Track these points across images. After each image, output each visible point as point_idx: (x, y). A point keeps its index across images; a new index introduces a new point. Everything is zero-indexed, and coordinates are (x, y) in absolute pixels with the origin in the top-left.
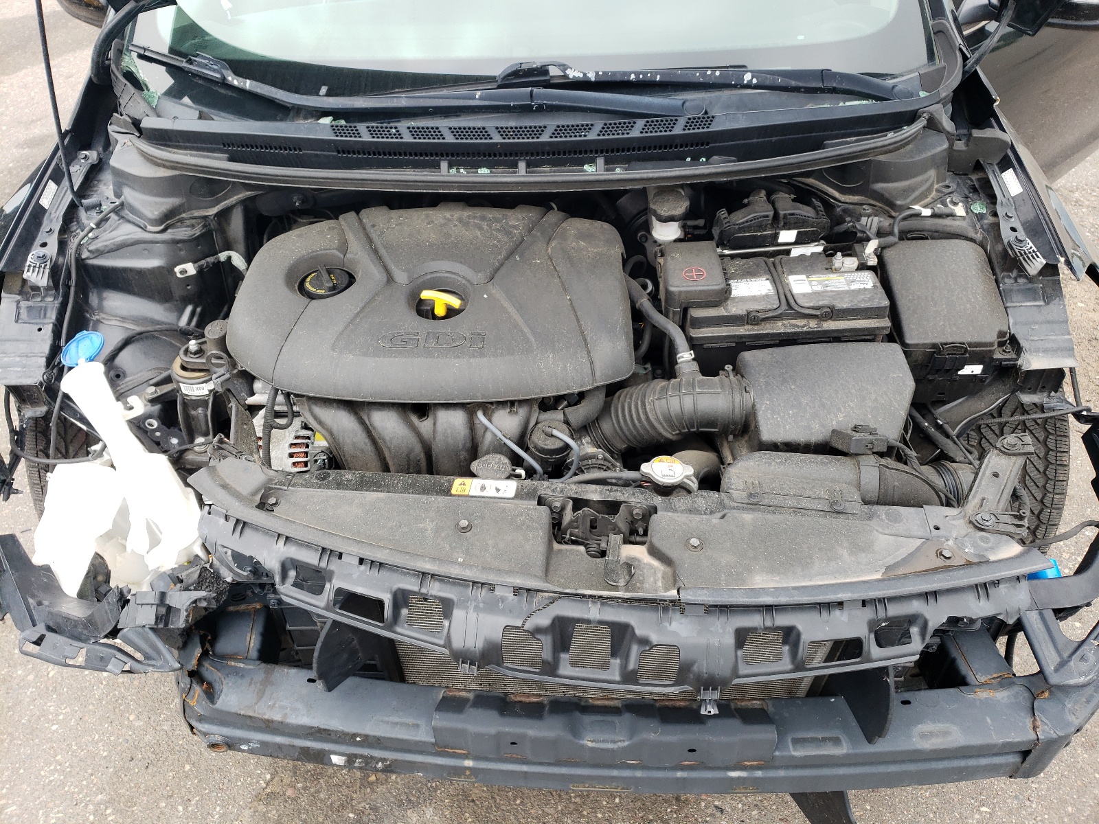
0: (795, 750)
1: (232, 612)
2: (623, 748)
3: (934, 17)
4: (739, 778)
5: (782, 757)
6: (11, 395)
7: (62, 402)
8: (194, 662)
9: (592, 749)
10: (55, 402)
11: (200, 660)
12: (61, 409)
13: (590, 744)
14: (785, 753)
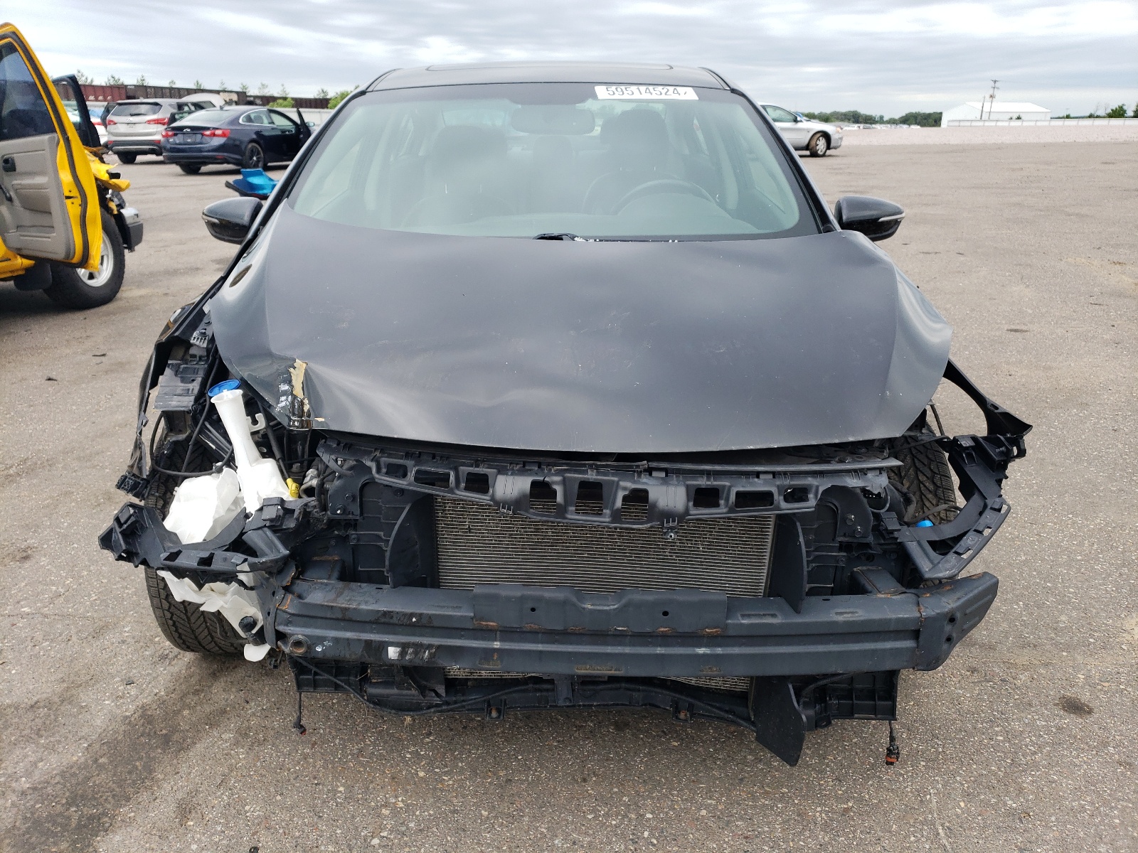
0: (743, 619)
1: (316, 561)
2: (614, 609)
3: (823, 225)
4: (704, 655)
5: (734, 624)
6: (163, 418)
7: (201, 428)
8: (289, 579)
9: (592, 611)
10: (196, 427)
11: (293, 578)
12: (200, 432)
13: (590, 607)
14: (736, 621)
